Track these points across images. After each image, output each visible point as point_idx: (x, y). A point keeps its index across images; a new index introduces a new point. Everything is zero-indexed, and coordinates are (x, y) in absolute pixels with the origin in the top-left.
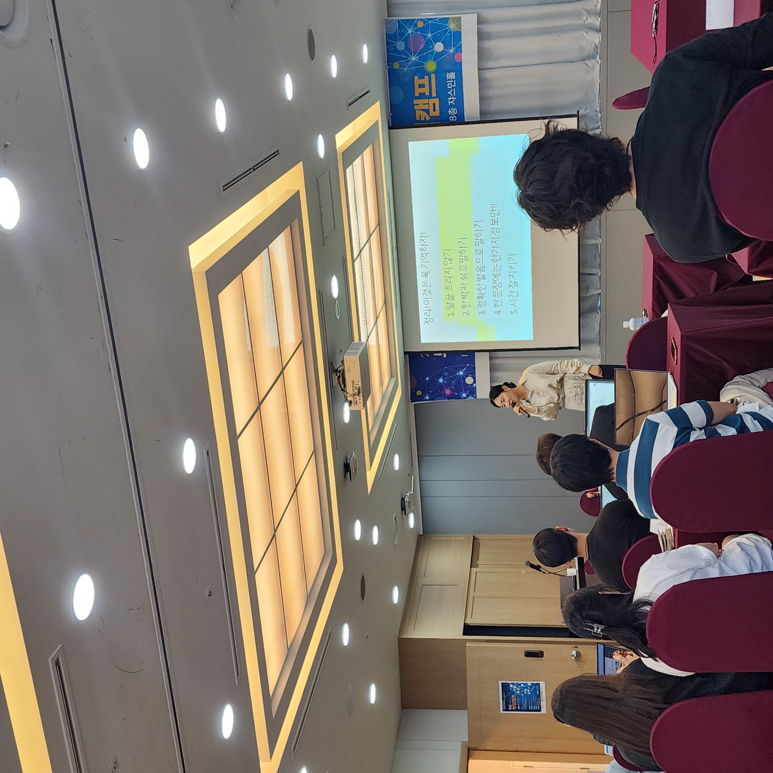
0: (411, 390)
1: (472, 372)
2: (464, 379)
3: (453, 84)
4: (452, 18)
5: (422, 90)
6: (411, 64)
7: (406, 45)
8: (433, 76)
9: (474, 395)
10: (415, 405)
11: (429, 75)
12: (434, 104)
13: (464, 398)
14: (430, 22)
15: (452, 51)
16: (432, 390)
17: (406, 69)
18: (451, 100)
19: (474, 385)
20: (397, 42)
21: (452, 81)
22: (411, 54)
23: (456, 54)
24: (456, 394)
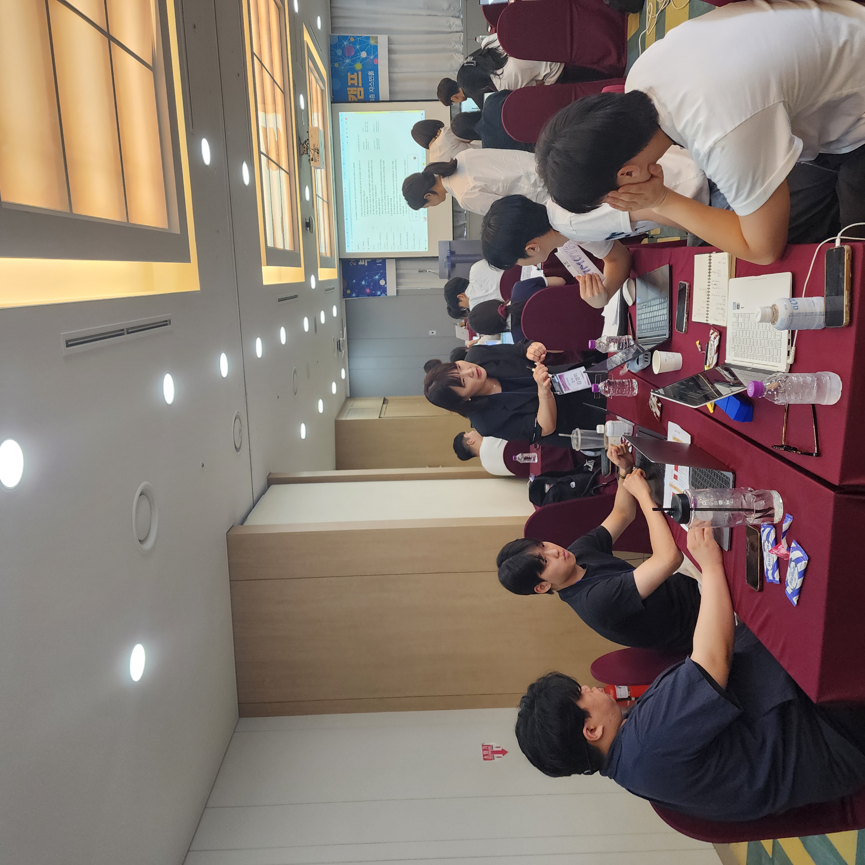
0: (344, 290)
1: (384, 276)
2: (379, 282)
3: (372, 79)
4: (372, 37)
5: (352, 82)
6: (346, 65)
7: (343, 52)
8: (360, 73)
9: (385, 293)
10: (345, 300)
11: (357, 72)
12: (360, 91)
13: (379, 295)
14: (358, 38)
15: (372, 57)
16: (357, 290)
17: (343, 68)
18: (371, 89)
19: (386, 286)
20: (337, 50)
21: (372, 77)
22: (346, 58)
23: (375, 59)
24: (374, 292)
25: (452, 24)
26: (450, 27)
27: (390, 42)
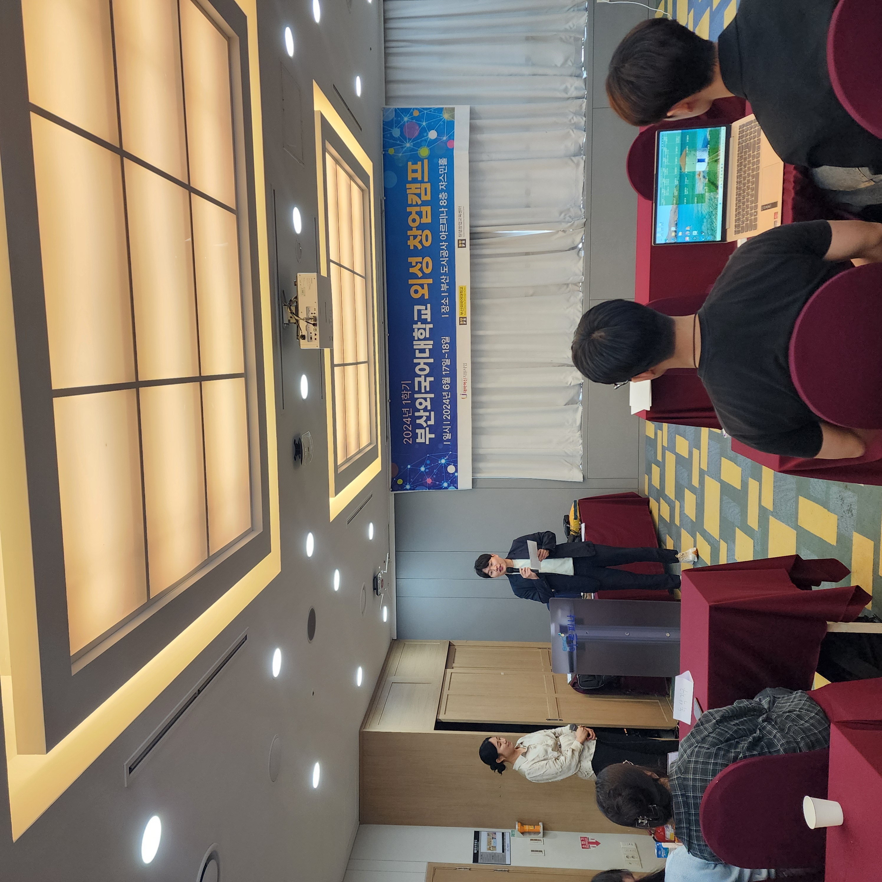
0: (393, 477)
1: (454, 461)
2: (446, 468)
3: (445, 170)
4: (446, 108)
5: (414, 175)
6: (405, 150)
7: (402, 132)
8: (426, 162)
9: (455, 485)
10: (395, 494)
11: (422, 160)
12: (426, 189)
13: (446, 488)
14: (425, 111)
15: (445, 138)
16: (413, 478)
17: (400, 155)
18: (442, 185)
19: (456, 474)
20: (393, 129)
21: (444, 167)
22: (406, 140)
23: (449, 142)
24: (437, 483)
25: (569, 86)
26: (566, 90)
27: (473, 115)
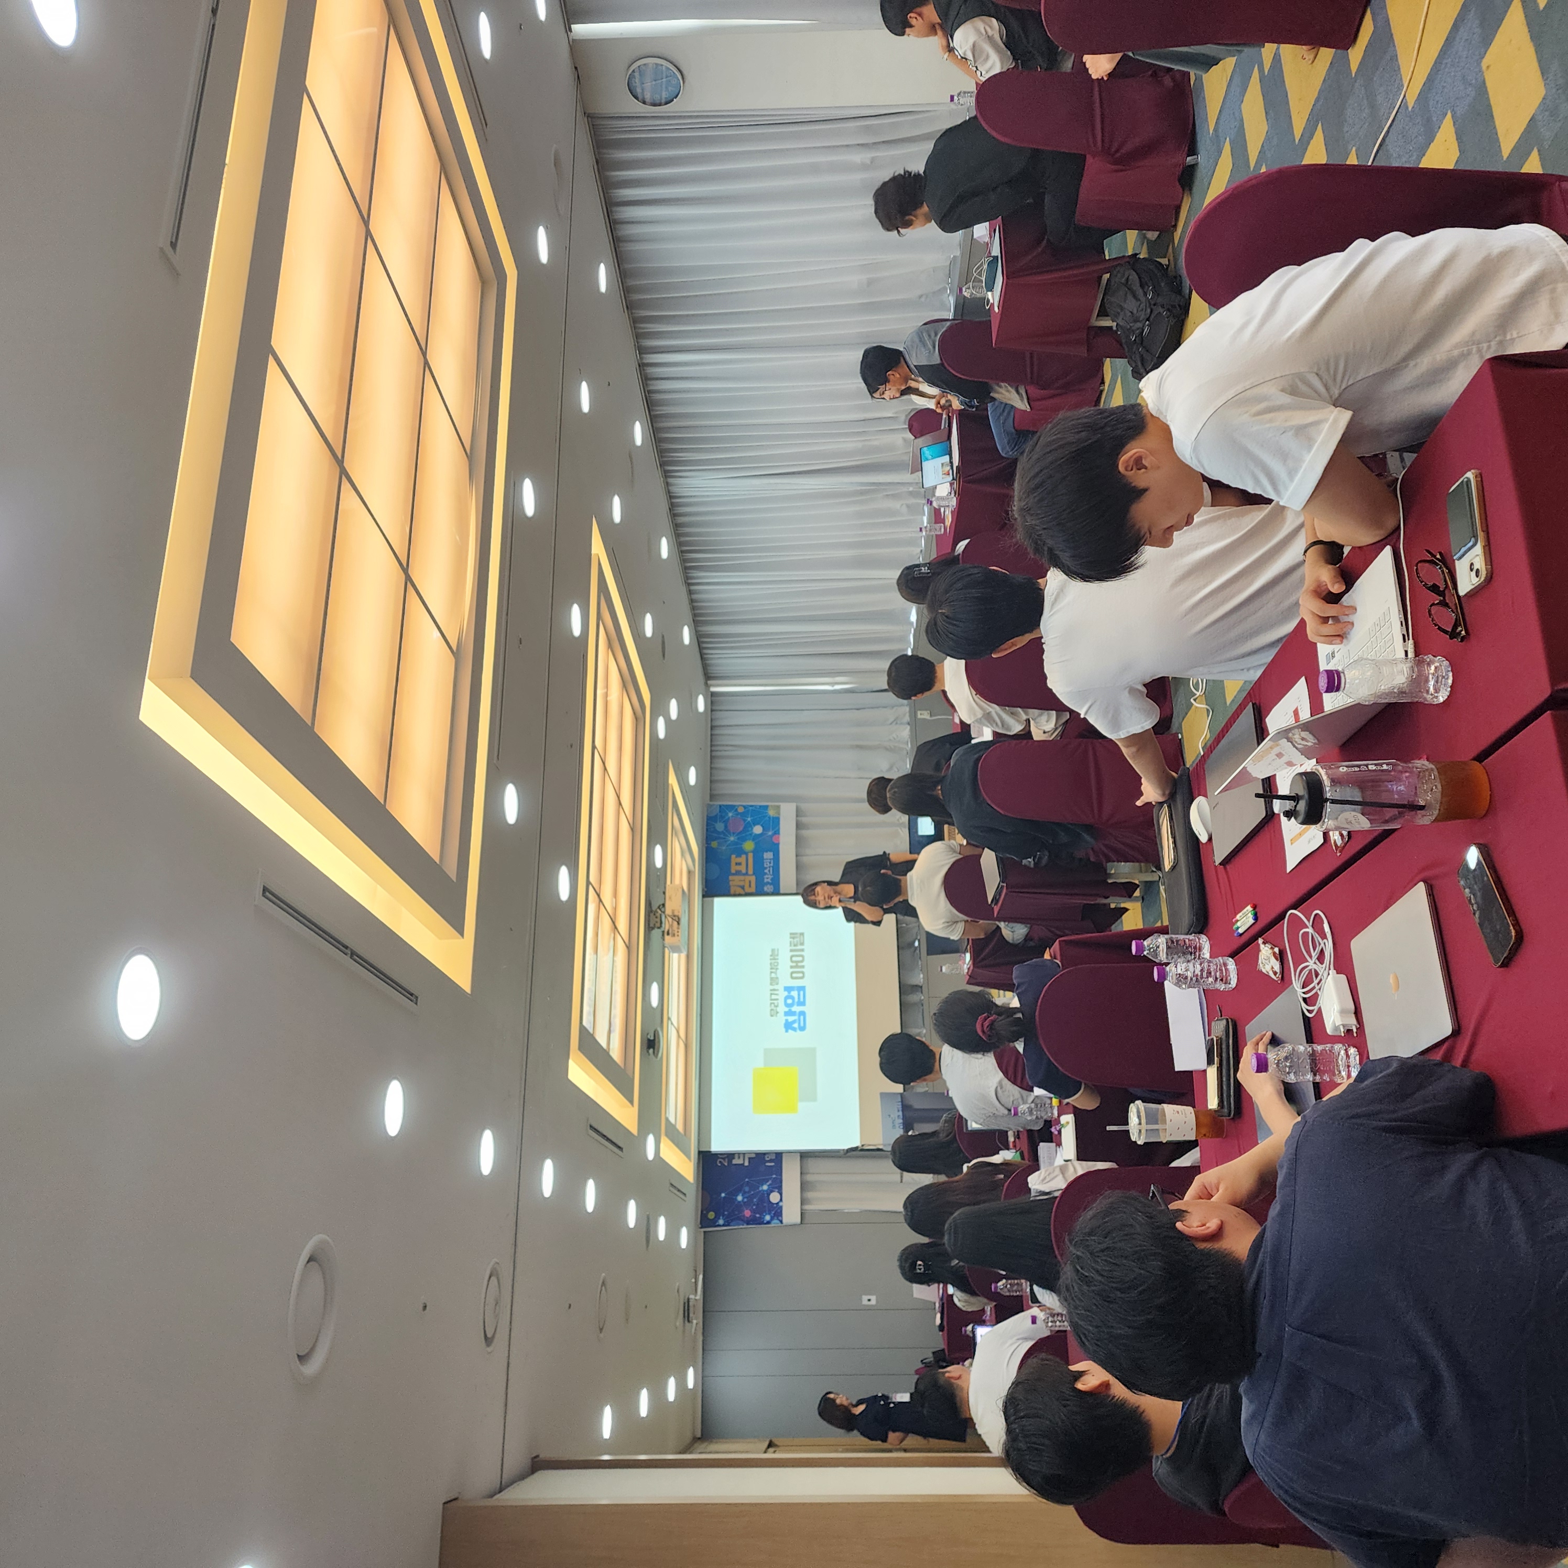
0: (702, 1211)
1: (778, 1186)
2: (769, 1195)
4: (771, 805)
5: (738, 868)
6: (729, 844)
7: (726, 827)
8: (751, 856)
9: (780, 1218)
10: (705, 1232)
11: (746, 854)
12: (750, 882)
13: (768, 1223)
14: (750, 808)
15: (770, 833)
16: (727, 1211)
17: (724, 848)
18: (767, 878)
19: (780, 1204)
20: (717, 823)
21: (770, 861)
22: (730, 834)
23: (774, 836)
24: (758, 1216)
27: (799, 813)
